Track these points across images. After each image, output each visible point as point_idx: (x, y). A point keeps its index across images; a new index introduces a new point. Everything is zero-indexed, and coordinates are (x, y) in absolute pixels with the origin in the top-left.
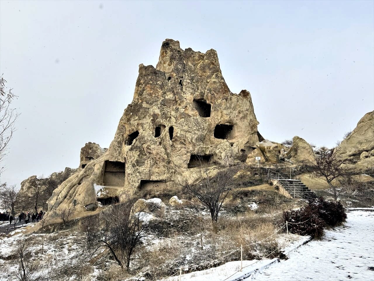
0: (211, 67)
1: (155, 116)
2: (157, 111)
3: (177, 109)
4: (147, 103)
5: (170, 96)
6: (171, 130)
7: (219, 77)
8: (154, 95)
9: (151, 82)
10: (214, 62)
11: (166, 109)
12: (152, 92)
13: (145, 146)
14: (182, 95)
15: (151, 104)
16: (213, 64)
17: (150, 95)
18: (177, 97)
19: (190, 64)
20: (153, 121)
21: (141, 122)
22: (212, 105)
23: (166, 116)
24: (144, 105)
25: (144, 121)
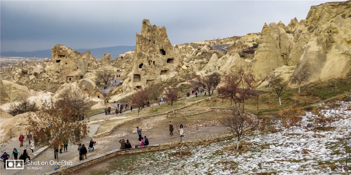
0: (164, 35)
1: (148, 57)
2: (148, 55)
3: (155, 54)
5: (151, 49)
6: (154, 62)
7: (167, 40)
8: (146, 49)
9: (144, 43)
10: (165, 33)
11: (151, 55)
12: (145, 47)
13: (146, 69)
14: (156, 48)
15: (146, 52)
18: (154, 49)
19: (156, 33)
20: (148, 59)
22: (166, 51)
23: (151, 57)
24: (143, 53)
25: (144, 59)
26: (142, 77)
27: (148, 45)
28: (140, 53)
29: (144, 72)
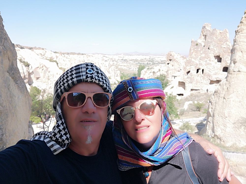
0: (224, 39)
1: (197, 64)
2: (198, 62)
3: (206, 61)
4: (194, 59)
5: (203, 55)
6: (203, 70)
7: (227, 44)
8: (197, 55)
9: (196, 50)
10: (225, 36)
11: (201, 62)
12: (196, 54)
13: (192, 77)
14: (209, 54)
15: (195, 59)
16: (225, 37)
17: (195, 55)
18: (206, 55)
19: (214, 38)
20: (196, 67)
21: (191, 67)
22: (222, 58)
23: (201, 64)
24: (193, 60)
25: (192, 67)
26: (187, 85)
27: (200, 51)
28: (189, 60)
29: (189, 80)
